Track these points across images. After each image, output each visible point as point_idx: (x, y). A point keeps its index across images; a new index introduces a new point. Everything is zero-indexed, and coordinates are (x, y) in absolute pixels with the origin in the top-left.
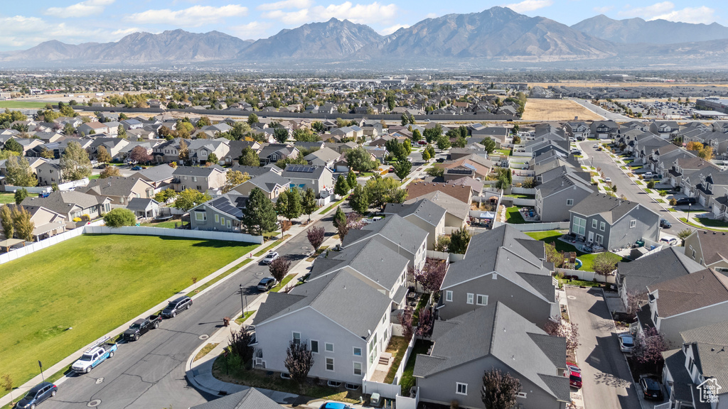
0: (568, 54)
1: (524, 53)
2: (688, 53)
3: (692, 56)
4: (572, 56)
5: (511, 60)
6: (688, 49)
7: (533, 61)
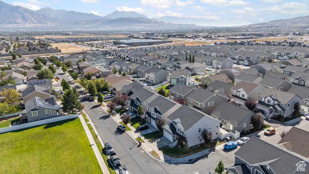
0: (37, 23)
1: (16, 23)
2: (86, 24)
3: (87, 26)
4: (39, 25)
5: (9, 26)
6: (85, 23)
7: (21, 27)
